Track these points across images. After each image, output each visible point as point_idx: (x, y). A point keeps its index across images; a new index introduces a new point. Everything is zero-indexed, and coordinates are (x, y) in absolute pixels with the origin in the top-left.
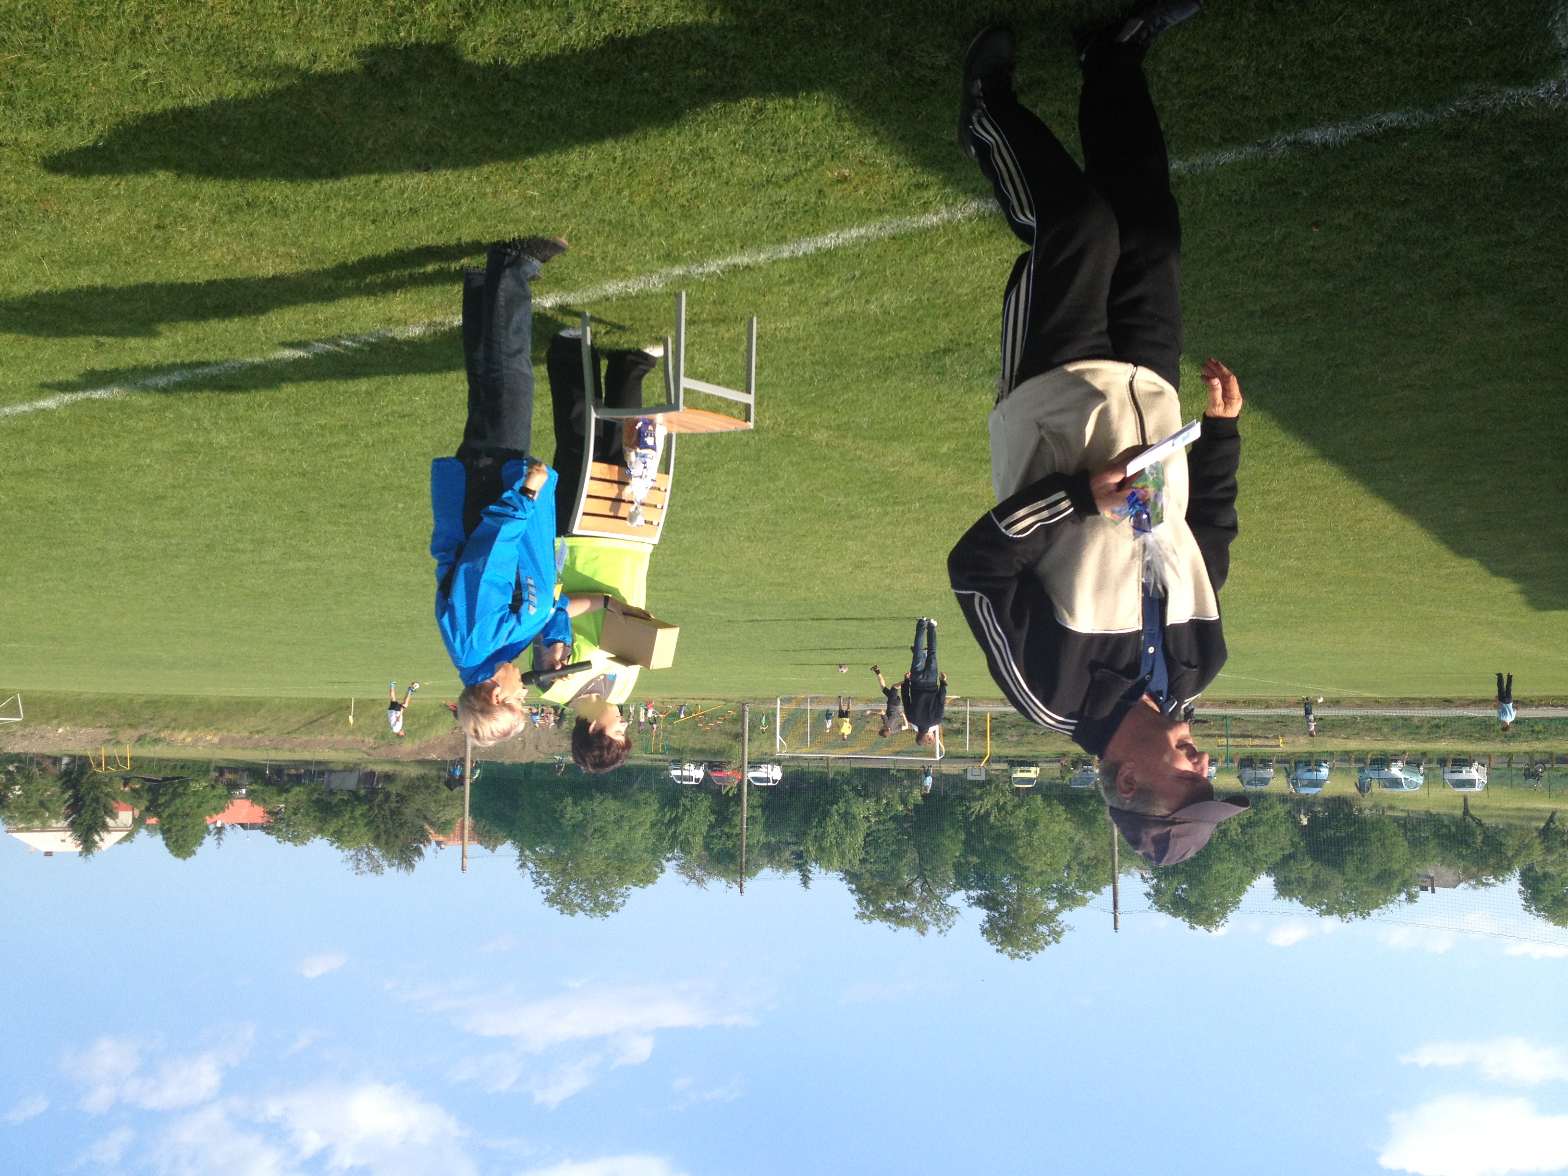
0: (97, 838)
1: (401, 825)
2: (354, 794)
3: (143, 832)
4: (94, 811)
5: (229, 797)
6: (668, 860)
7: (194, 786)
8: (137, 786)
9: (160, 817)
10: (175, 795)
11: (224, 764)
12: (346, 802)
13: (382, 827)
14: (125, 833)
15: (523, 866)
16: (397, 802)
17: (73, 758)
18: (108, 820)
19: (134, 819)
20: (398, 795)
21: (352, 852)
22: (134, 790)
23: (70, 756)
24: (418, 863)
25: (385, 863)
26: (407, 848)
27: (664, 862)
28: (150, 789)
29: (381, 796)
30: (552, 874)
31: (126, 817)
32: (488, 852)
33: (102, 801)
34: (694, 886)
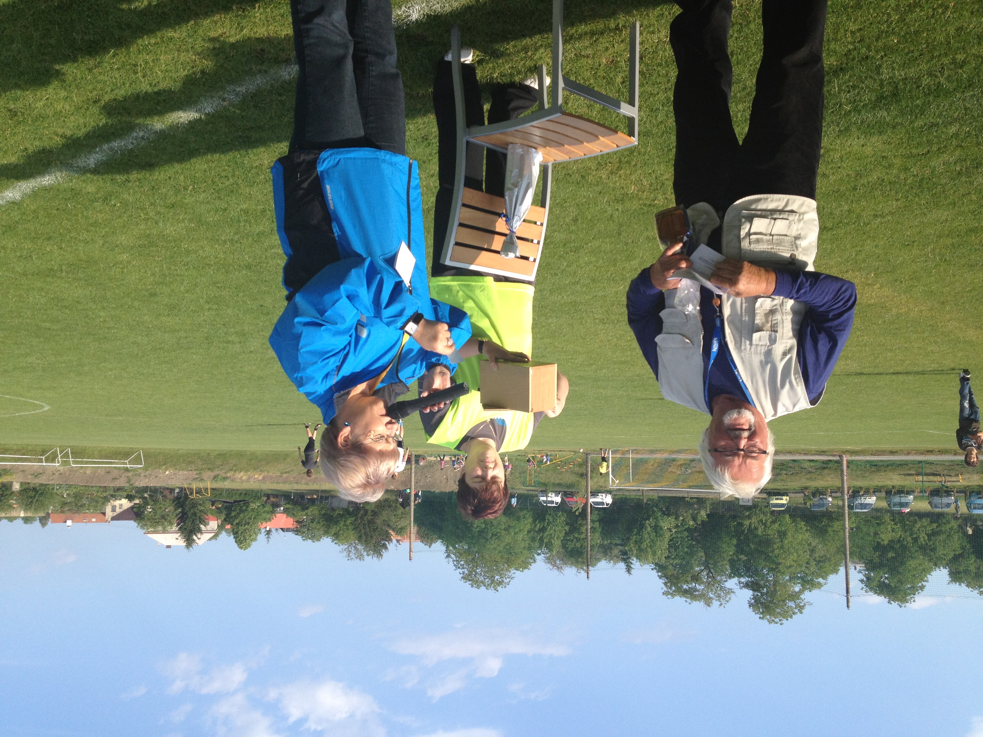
0: (195, 537)
1: (374, 530)
2: (346, 510)
3: (224, 534)
4: (193, 521)
5: (273, 512)
6: (539, 554)
7: (253, 506)
8: (220, 506)
9: (232, 525)
10: (241, 511)
11: (270, 492)
12: (341, 516)
13: (363, 531)
14: (213, 534)
15: (448, 556)
16: (372, 515)
17: (182, 489)
18: (202, 526)
19: (218, 526)
20: (372, 511)
21: (346, 547)
22: (217, 508)
23: (179, 488)
24: (385, 553)
25: (365, 554)
26: (378, 545)
27: (536, 555)
28: (226, 508)
29: (362, 512)
30: (466, 562)
31: (213, 524)
32: (427, 547)
33: (198, 515)
34: (555, 572)
